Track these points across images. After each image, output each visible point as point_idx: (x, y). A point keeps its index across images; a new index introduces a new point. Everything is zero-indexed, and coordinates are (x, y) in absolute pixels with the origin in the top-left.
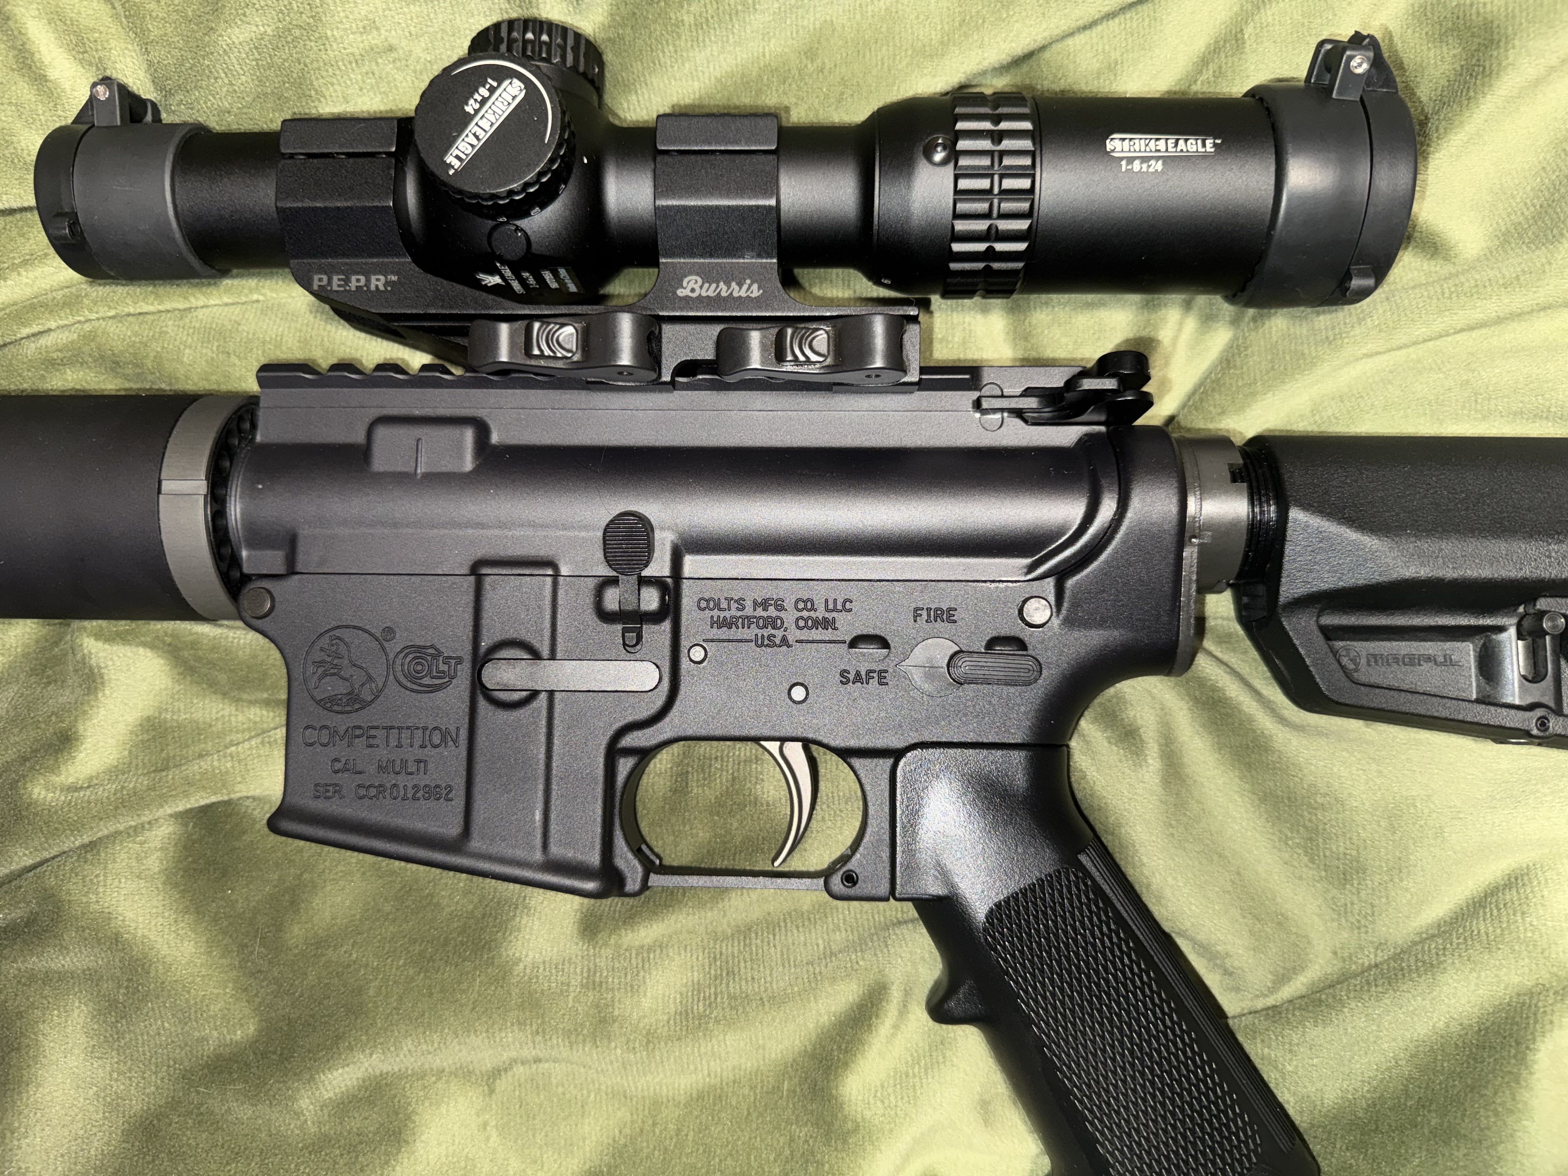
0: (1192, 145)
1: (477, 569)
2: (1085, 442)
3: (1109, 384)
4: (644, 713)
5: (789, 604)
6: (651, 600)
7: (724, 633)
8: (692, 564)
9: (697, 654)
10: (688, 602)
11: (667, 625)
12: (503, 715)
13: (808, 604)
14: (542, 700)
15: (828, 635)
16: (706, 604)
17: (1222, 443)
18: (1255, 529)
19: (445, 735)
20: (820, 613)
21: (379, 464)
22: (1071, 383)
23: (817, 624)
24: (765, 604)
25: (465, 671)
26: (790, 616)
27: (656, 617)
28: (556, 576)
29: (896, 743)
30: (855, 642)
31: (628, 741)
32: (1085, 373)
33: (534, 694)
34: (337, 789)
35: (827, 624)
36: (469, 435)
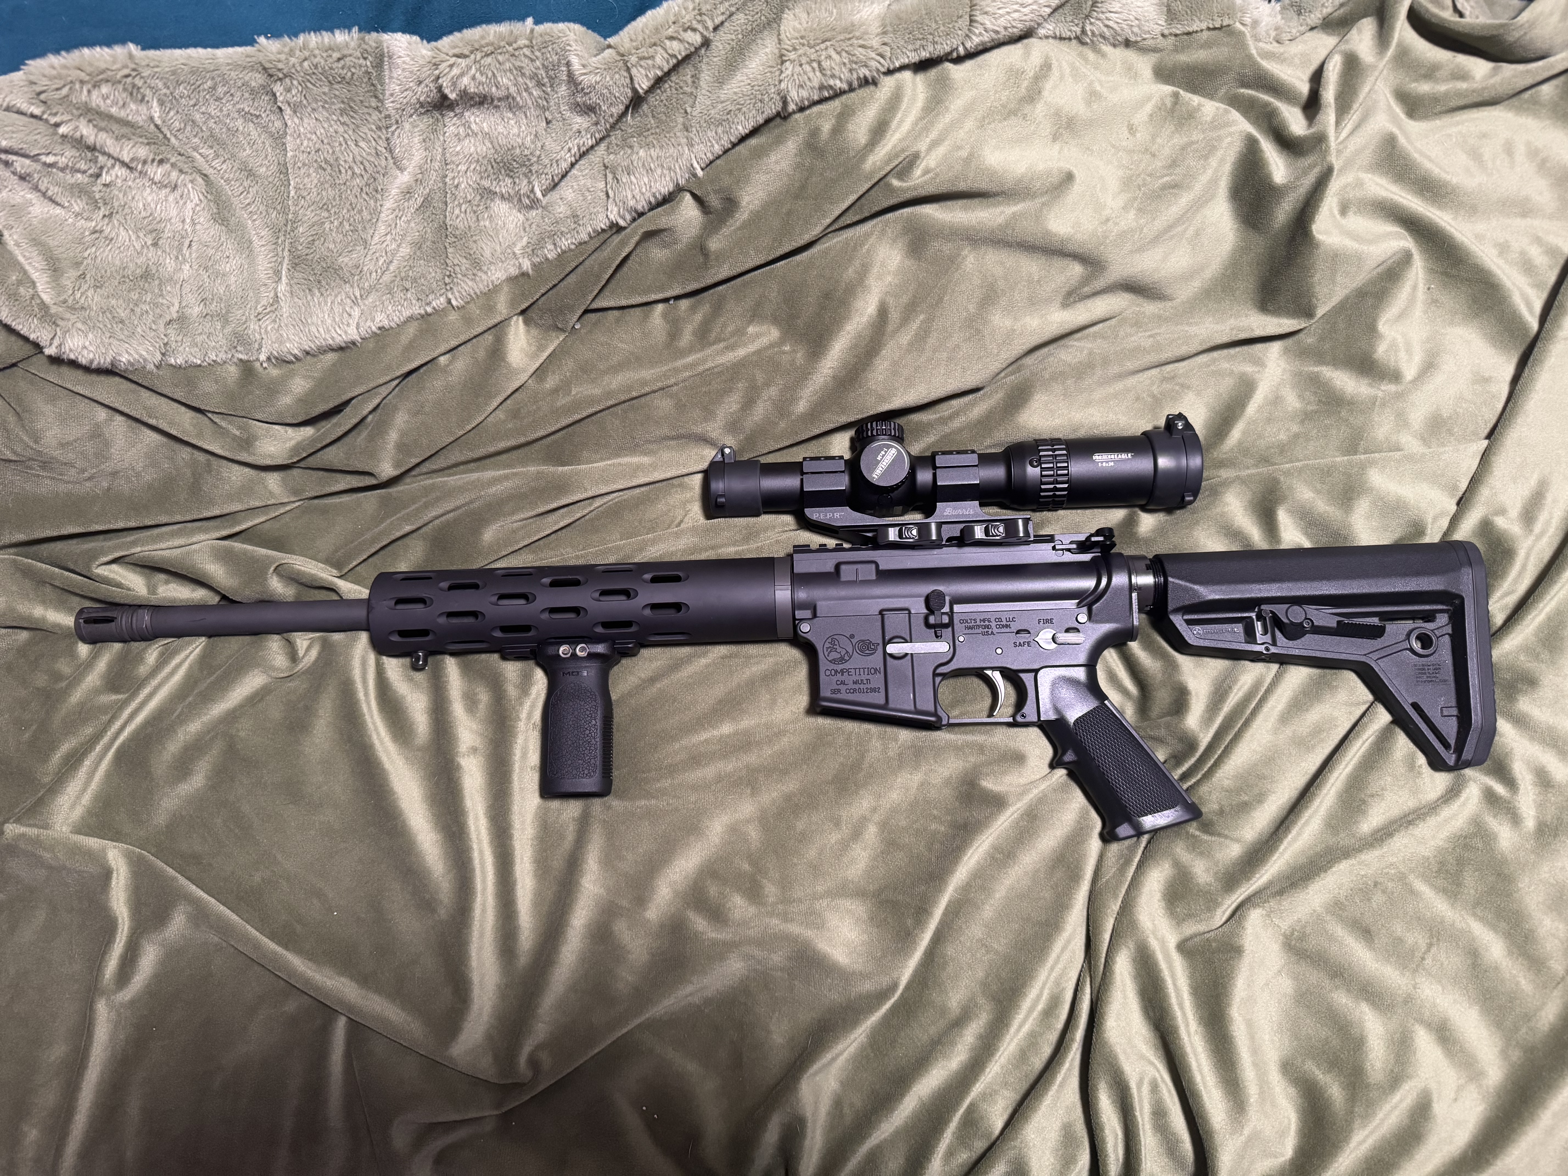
0: (1124, 456)
1: (881, 612)
2: (1093, 559)
3: (1101, 539)
4: (945, 660)
5: (992, 620)
6: (946, 619)
7: (970, 631)
8: (957, 608)
9: (961, 639)
10: (956, 621)
11: (950, 629)
12: (896, 662)
13: (1000, 620)
14: (909, 657)
15: (1008, 630)
16: (962, 621)
17: (1144, 558)
18: (1156, 585)
19: (876, 670)
20: (1004, 623)
21: (843, 578)
22: (1088, 538)
23: (1003, 626)
24: (984, 620)
25: (880, 648)
26: (993, 624)
27: (946, 626)
28: (910, 613)
29: (1036, 667)
30: (1018, 632)
31: (939, 671)
32: (1092, 535)
33: (906, 654)
34: (839, 691)
35: (1007, 626)
36: (873, 566)
